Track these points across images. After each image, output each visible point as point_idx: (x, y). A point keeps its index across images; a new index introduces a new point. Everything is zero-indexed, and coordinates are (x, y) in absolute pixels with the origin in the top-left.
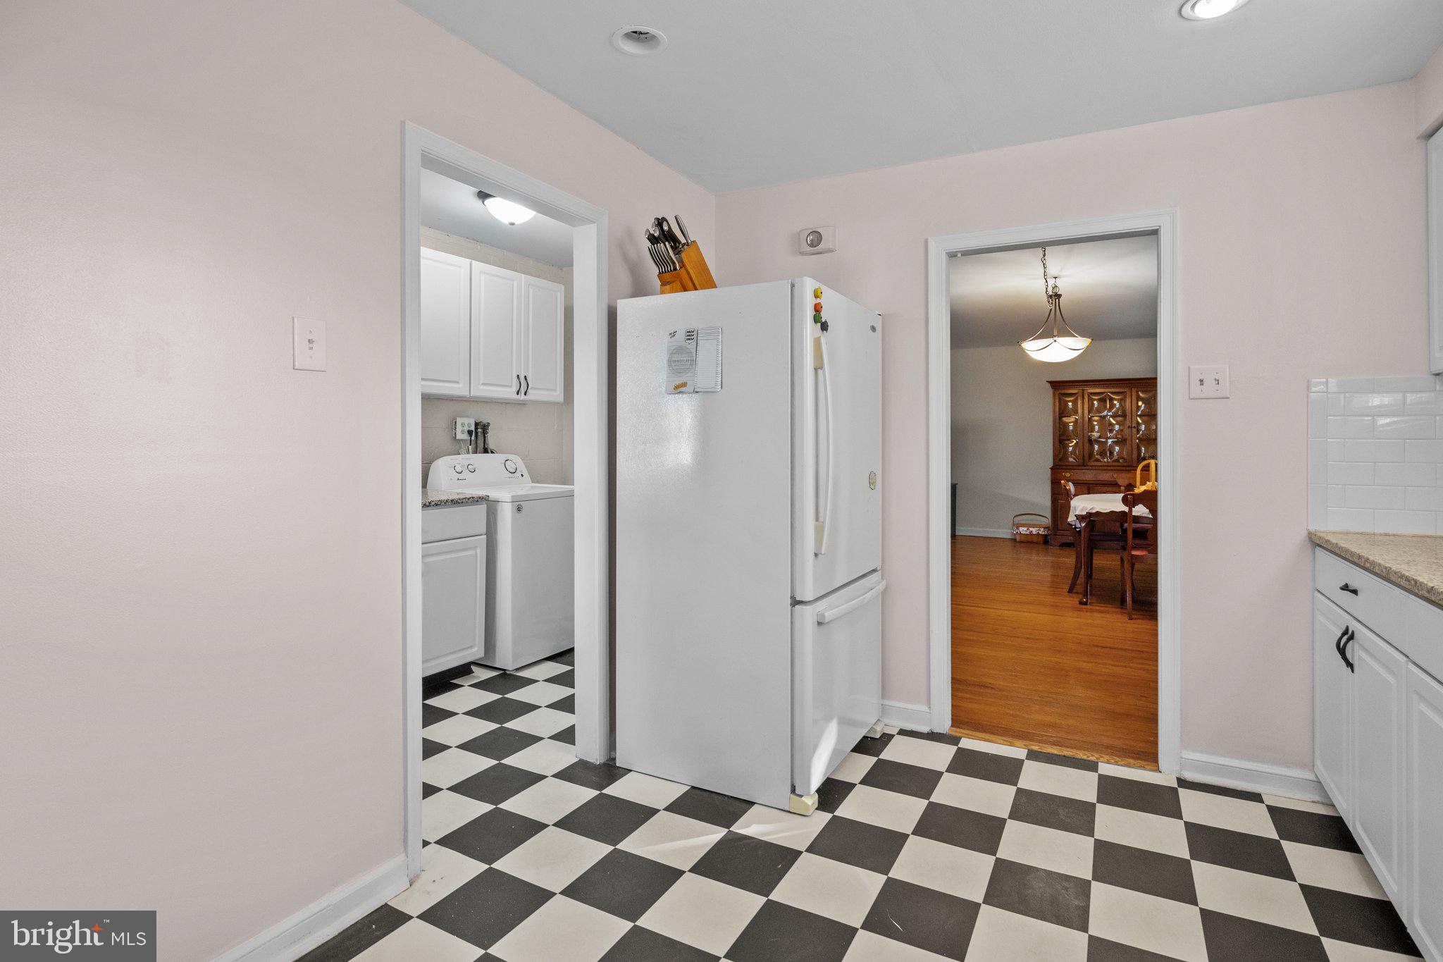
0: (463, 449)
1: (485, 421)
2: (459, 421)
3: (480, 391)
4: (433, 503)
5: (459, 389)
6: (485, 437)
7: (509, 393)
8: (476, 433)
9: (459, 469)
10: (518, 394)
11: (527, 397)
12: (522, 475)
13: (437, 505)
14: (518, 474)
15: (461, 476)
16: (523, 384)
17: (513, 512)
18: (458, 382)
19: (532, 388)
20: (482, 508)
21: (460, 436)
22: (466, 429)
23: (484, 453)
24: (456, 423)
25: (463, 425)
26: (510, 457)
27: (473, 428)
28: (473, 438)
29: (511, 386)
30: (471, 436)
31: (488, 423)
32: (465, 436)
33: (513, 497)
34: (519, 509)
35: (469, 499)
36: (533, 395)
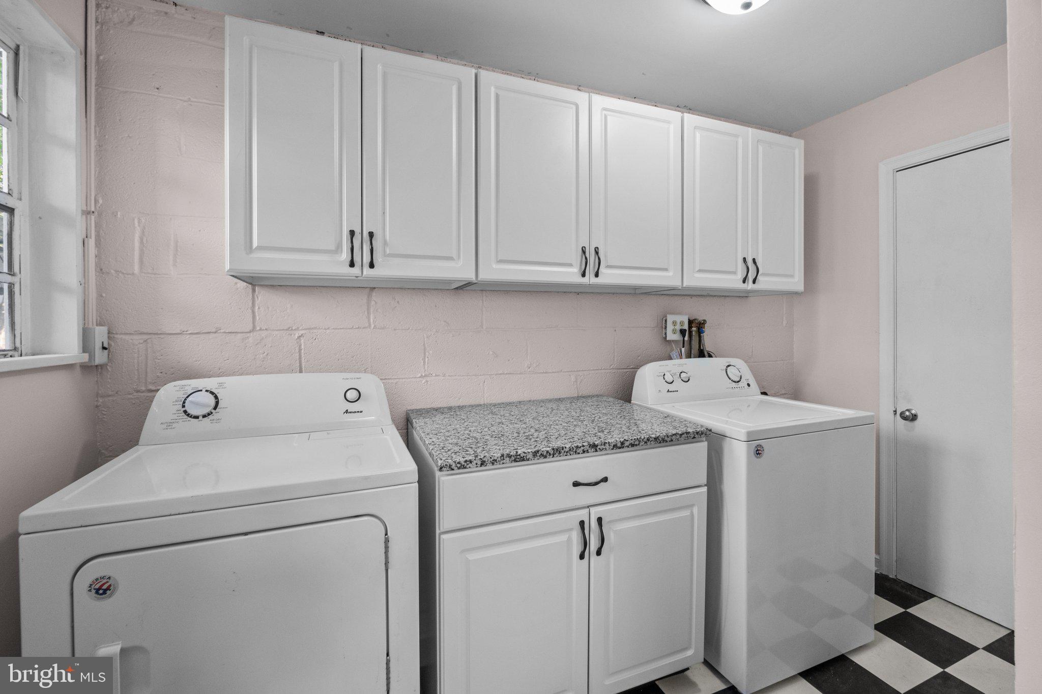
0: (674, 354)
1: (701, 318)
2: (670, 319)
3: (696, 280)
4: (627, 444)
5: (669, 279)
6: (700, 337)
7: (733, 281)
8: (690, 332)
9: (669, 378)
10: (744, 282)
11: (756, 287)
12: (749, 385)
13: (633, 445)
14: (743, 383)
15: (671, 387)
16: (752, 269)
17: (749, 458)
18: (666, 270)
19: (764, 274)
20: (702, 447)
21: (671, 337)
22: (678, 327)
23: (699, 357)
24: (666, 321)
25: (674, 323)
26: (733, 361)
27: (686, 327)
28: (686, 338)
29: (735, 273)
30: (684, 336)
31: (704, 320)
32: (677, 337)
33: (749, 434)
34: (758, 452)
35: (681, 435)
36: (764, 283)
